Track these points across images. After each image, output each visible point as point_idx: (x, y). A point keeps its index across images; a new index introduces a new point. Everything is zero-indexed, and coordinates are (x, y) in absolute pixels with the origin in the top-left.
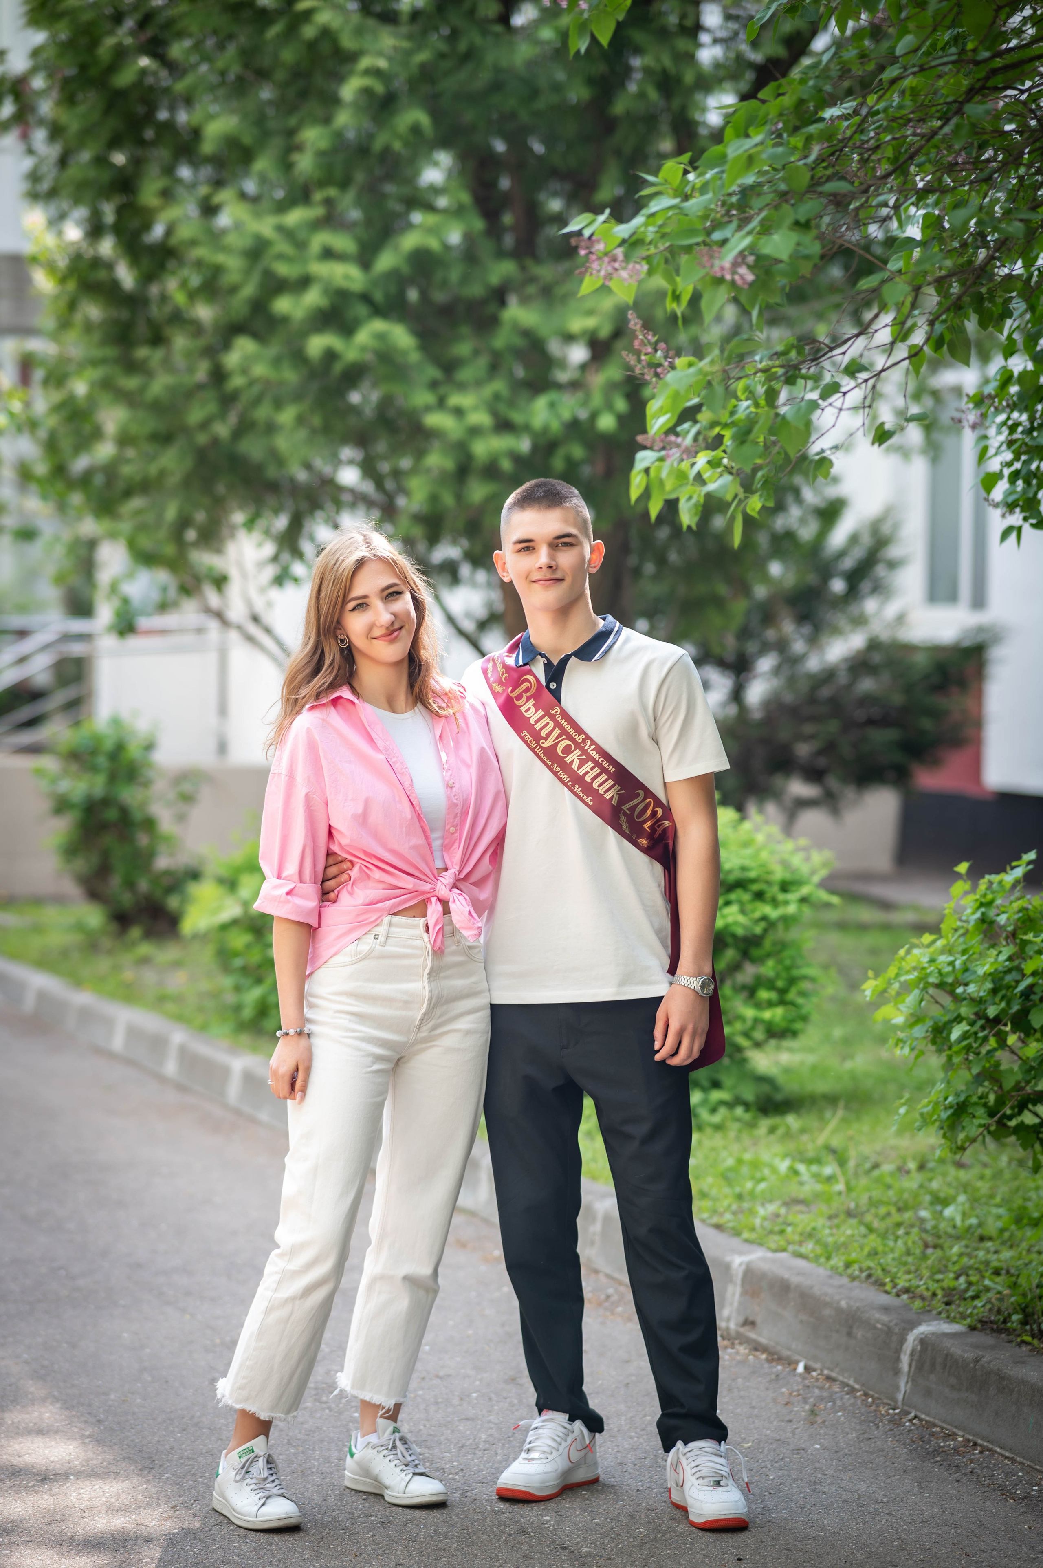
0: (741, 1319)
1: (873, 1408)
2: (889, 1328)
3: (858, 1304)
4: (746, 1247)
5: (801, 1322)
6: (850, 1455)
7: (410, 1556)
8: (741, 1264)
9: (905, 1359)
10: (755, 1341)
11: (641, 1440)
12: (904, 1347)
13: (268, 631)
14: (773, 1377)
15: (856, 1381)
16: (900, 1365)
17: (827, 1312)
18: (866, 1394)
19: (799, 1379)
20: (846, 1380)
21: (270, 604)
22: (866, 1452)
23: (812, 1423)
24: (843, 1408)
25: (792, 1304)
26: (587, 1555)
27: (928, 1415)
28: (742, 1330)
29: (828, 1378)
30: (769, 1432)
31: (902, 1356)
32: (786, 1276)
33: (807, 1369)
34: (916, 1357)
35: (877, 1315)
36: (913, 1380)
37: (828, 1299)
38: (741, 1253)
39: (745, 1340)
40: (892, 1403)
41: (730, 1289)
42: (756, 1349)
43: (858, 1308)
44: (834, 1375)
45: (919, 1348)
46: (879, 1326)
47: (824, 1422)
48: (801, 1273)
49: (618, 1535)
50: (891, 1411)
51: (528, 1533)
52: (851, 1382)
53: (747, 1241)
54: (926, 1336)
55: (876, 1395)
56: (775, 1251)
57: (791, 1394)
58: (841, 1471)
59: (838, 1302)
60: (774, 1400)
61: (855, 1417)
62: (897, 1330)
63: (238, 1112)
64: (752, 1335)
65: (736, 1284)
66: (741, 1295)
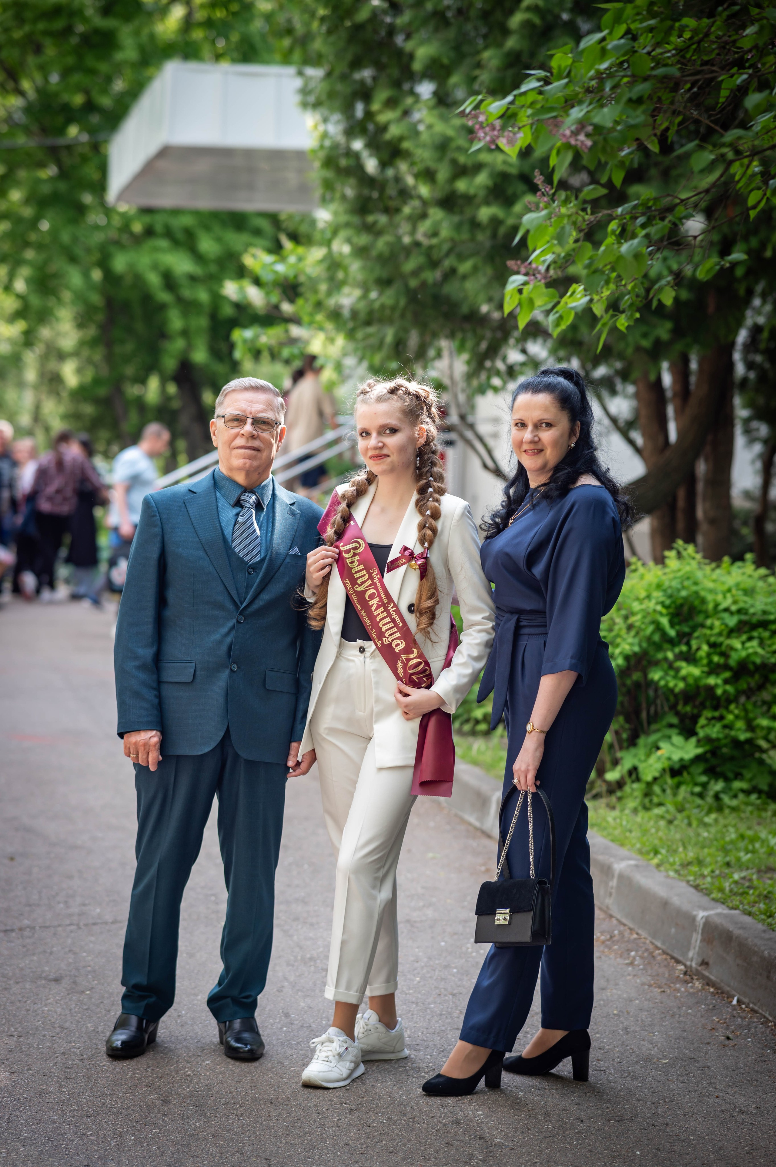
0: (700, 960)
3: (775, 955)
4: (713, 904)
5: (738, 965)
6: (743, 1074)
7: (359, 1139)
8: (702, 918)
10: (708, 978)
14: (711, 1007)
15: (770, 1014)
17: (755, 959)
19: (730, 1010)
20: (764, 1013)
22: (757, 1071)
23: (724, 1046)
24: (754, 1035)
25: (733, 951)
26: (498, 1145)
28: (700, 968)
29: (753, 1010)
30: (687, 1051)
32: (731, 929)
33: (739, 1002)
37: (756, 949)
38: (705, 909)
39: (701, 977)
41: (694, 936)
42: (708, 984)
43: (775, 958)
44: (756, 1008)
47: (734, 1046)
48: (744, 927)
49: (530, 1129)
51: (460, 1124)
52: (767, 1015)
53: (714, 899)
56: (732, 908)
57: (718, 1022)
58: (730, 1086)
59: (763, 952)
60: (704, 1027)
61: (759, 1043)
64: (706, 973)
65: (698, 933)
66: (701, 942)
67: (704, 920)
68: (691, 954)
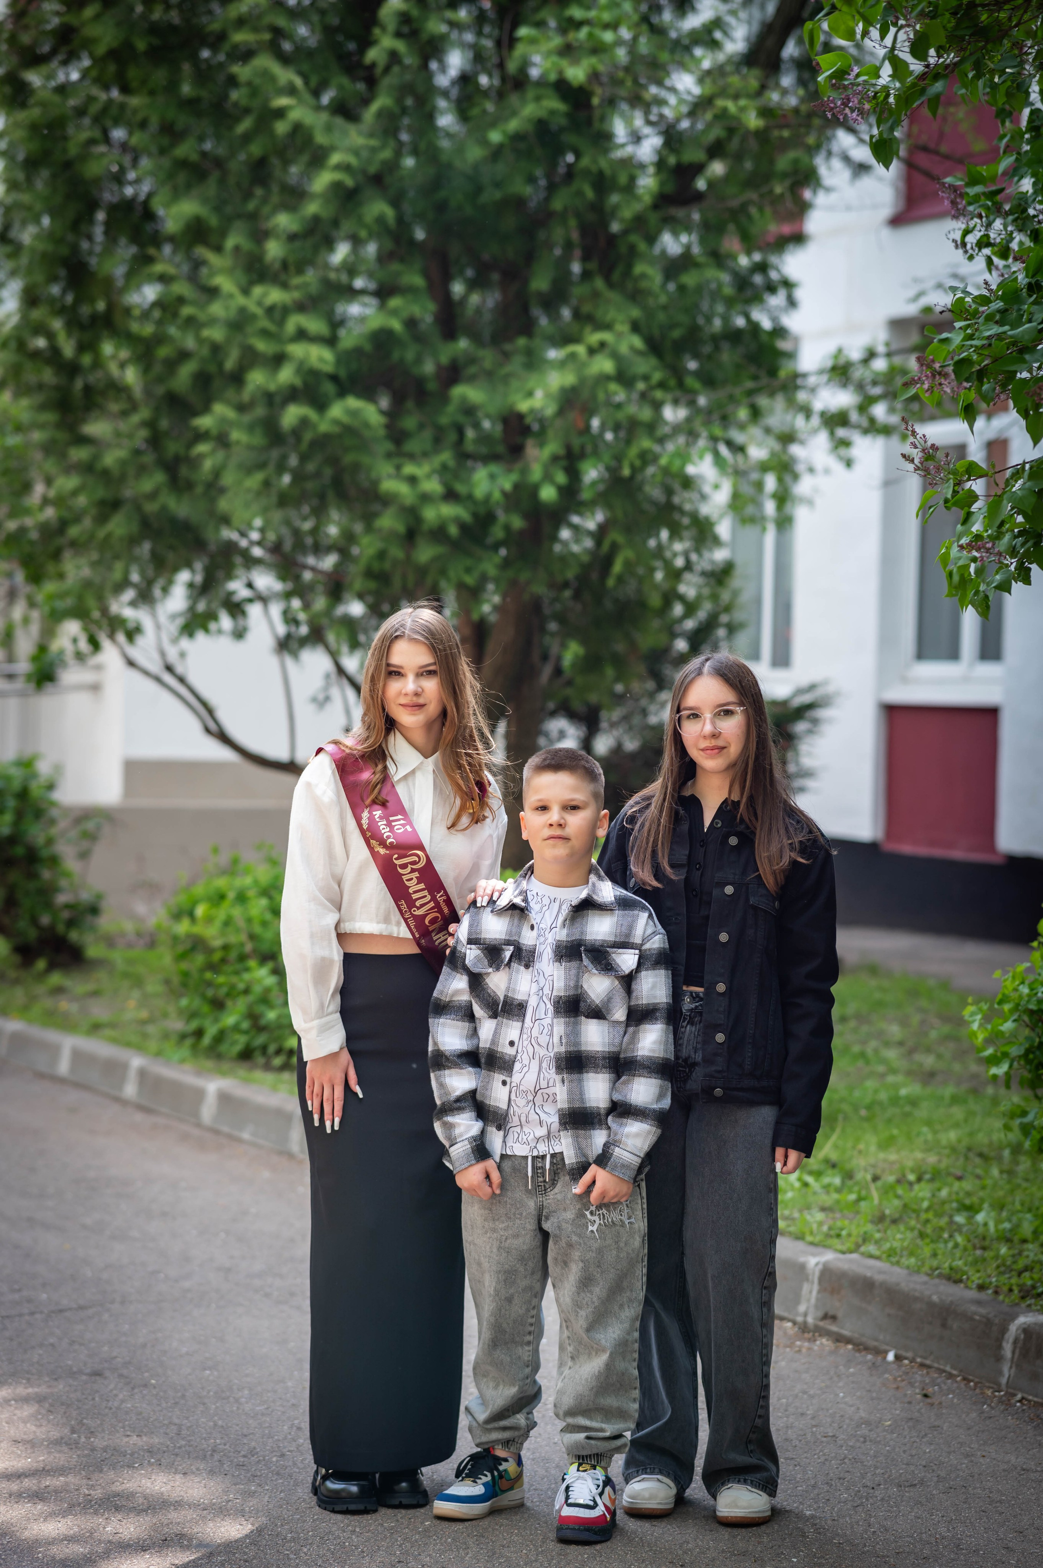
0: (820, 1314)
1: (978, 1391)
2: (988, 1320)
3: (950, 1299)
5: (889, 1315)
6: (983, 1431)
8: (817, 1264)
9: (1007, 1349)
10: (838, 1334)
11: (791, 1420)
12: (1006, 1336)
13: (182, 680)
14: (870, 1364)
15: (953, 1367)
16: (1003, 1352)
17: (917, 1306)
18: (964, 1379)
20: (942, 1367)
21: (182, 655)
22: (995, 1428)
23: (931, 1405)
24: (950, 1391)
25: (878, 1299)
27: (1036, 1396)
28: (821, 1324)
29: (922, 1365)
30: (898, 1412)
31: (1004, 1344)
32: (869, 1274)
33: (898, 1357)
34: (1019, 1345)
35: (973, 1308)
36: (1017, 1366)
37: (917, 1294)
38: (814, 1255)
39: (828, 1333)
40: (995, 1386)
41: (806, 1287)
42: (840, 1341)
43: (952, 1302)
44: (928, 1362)
45: (1022, 1336)
46: (977, 1318)
47: (940, 1403)
48: (880, 1272)
50: (997, 1394)
52: (948, 1368)
54: (1029, 1326)
55: (977, 1380)
56: (843, 1253)
57: (895, 1379)
59: (930, 1297)
60: (884, 1385)
61: (966, 1399)
62: (997, 1321)
63: (216, 1132)
64: (834, 1328)
65: (813, 1283)
66: (819, 1292)
67: (820, 1267)
68: (802, 1308)
